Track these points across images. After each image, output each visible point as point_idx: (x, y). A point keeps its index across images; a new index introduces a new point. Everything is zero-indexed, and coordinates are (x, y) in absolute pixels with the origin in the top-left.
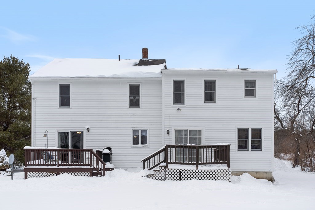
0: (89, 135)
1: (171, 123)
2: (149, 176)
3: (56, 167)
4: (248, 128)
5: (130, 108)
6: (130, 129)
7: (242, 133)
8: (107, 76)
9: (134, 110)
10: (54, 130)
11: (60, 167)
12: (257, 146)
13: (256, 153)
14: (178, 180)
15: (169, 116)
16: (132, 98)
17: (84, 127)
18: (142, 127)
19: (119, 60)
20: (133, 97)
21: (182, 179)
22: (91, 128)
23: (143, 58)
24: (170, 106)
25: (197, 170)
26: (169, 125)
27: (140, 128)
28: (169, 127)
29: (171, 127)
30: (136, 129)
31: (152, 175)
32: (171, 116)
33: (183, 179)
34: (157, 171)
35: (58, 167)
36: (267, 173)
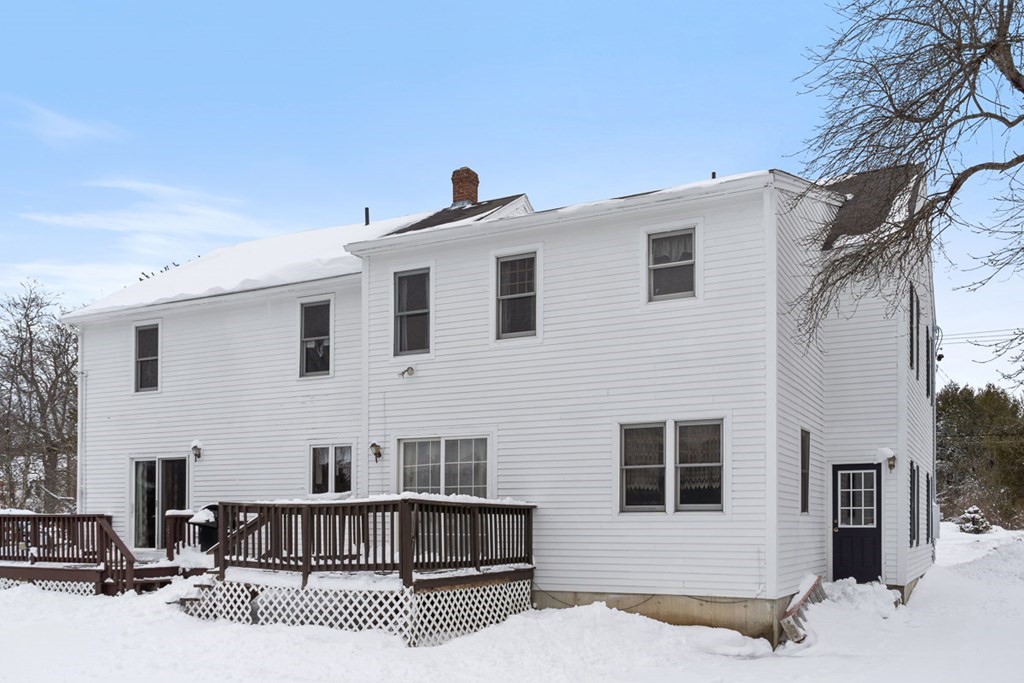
0: (201, 468)
1: (388, 420)
2: (188, 604)
3: (27, 564)
4: (665, 423)
5: (303, 378)
6: (303, 443)
7: (640, 442)
8: (228, 288)
9: (317, 383)
10: (123, 456)
11: (38, 565)
12: (702, 491)
13: (698, 520)
14: (247, 620)
15: (381, 396)
16: (312, 345)
17: (187, 444)
18: (336, 436)
19: (367, 223)
20: (316, 341)
21: (259, 619)
22: (208, 447)
23: (454, 201)
24: (386, 364)
25: (303, 589)
26: (382, 426)
27: (330, 440)
28: (382, 433)
29: (388, 432)
30: (320, 444)
31: (196, 600)
32: (387, 395)
33: (262, 619)
34: (206, 589)
35: (32, 563)
36: (748, 604)
